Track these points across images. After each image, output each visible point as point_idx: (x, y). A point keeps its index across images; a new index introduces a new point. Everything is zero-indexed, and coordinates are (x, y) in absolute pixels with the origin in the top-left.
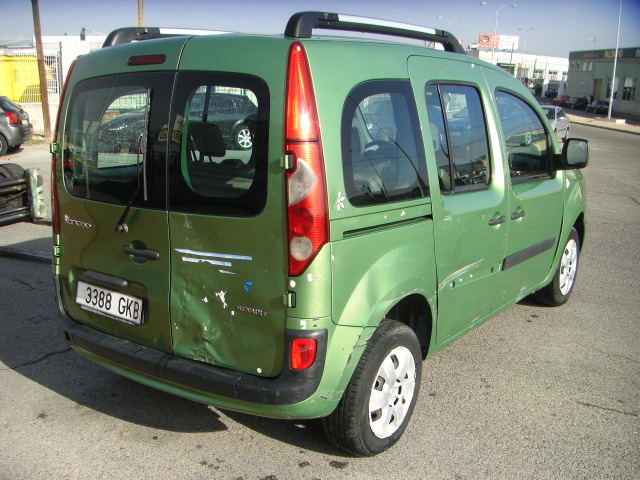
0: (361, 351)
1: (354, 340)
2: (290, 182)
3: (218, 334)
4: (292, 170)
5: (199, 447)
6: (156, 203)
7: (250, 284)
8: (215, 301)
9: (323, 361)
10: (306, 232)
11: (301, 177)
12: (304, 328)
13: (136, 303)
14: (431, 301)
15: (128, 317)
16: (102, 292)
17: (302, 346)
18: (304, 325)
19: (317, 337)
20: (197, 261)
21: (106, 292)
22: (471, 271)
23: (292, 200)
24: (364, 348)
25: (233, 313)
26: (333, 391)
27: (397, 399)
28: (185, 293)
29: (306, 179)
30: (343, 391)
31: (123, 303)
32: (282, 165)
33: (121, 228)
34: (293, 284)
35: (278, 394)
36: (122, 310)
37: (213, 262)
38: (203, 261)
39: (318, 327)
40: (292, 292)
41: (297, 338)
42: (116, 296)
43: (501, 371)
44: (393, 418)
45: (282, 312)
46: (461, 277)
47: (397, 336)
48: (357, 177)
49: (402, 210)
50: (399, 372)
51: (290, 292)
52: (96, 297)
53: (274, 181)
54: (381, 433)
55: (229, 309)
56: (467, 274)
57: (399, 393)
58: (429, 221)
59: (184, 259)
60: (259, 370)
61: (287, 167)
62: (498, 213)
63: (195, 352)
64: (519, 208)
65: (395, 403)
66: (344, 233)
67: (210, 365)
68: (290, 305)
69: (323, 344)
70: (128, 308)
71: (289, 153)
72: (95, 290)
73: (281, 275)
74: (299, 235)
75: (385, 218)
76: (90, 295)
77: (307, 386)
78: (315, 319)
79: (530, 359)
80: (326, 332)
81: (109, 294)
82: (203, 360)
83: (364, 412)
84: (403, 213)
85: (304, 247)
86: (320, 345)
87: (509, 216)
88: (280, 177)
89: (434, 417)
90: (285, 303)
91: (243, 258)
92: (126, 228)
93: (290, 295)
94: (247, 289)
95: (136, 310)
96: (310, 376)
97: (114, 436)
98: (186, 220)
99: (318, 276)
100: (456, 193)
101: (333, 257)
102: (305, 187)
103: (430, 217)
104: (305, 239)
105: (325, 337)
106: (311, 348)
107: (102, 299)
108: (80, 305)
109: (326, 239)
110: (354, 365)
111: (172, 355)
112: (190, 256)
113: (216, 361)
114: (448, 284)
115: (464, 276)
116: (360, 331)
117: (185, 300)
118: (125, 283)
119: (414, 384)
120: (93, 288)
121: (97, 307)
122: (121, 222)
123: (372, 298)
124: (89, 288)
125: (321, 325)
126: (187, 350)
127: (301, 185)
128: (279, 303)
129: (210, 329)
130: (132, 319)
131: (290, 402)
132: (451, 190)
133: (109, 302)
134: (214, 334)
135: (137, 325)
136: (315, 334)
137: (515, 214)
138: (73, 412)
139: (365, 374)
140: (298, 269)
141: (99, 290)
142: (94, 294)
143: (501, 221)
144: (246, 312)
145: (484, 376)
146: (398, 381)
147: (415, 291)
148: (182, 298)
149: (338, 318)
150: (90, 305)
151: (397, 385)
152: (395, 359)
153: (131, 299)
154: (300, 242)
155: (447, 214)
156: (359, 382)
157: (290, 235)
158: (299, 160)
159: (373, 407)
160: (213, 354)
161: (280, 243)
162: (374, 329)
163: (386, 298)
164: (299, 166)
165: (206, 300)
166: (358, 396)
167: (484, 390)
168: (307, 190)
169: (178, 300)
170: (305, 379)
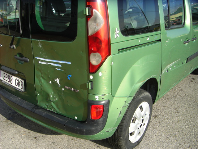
0: (126, 108)
1: (123, 103)
2: (89, 23)
3: (57, 99)
4: (90, 16)
5: (54, 143)
6: (26, 35)
7: (70, 76)
8: (55, 83)
9: (107, 115)
10: (98, 50)
11: (95, 20)
12: (97, 100)
13: (22, 82)
14: (158, 80)
15: (19, 88)
16: (9, 76)
17: (97, 108)
18: (97, 98)
19: (104, 104)
20: (45, 63)
21: (10, 76)
22: (175, 64)
23: (90, 33)
24: (127, 107)
25: (63, 89)
26: (112, 128)
27: (141, 125)
28: (41, 79)
29: (98, 21)
30: (116, 127)
31: (17, 81)
32: (85, 13)
33: (12, 47)
34: (91, 77)
35: (85, 131)
36: (17, 85)
37: (53, 64)
38: (48, 63)
39: (104, 99)
40: (91, 81)
41: (94, 104)
42: (14, 78)
43: (183, 105)
44: (139, 133)
45: (86, 91)
46: (171, 67)
47: (143, 97)
48: (126, 21)
49: (148, 37)
50: (143, 113)
51: (90, 81)
52: (7, 78)
53: (81, 22)
54: (134, 141)
55: (61, 87)
56: (173, 66)
57: (143, 122)
58: (160, 43)
59: (40, 62)
60: (76, 118)
61: (87, 14)
62: (187, 38)
63: (47, 106)
64: (195, 36)
65: (140, 127)
66: (119, 50)
67: (54, 113)
68: (90, 88)
69: (107, 107)
70: (19, 84)
71: (88, 6)
72: (7, 75)
73: (85, 72)
74: (94, 52)
75: (140, 42)
76: (5, 76)
77: (99, 127)
78: (103, 95)
79: (194, 99)
80: (109, 101)
81: (11, 77)
82: (51, 110)
83: (126, 134)
84: (148, 39)
85: (97, 58)
86: (106, 108)
87: (191, 39)
88: (84, 20)
89: (156, 128)
90: (87, 87)
91: (67, 63)
92: (15, 47)
93: (90, 83)
94: (69, 78)
95: (22, 85)
96: (100, 122)
97: (18, 136)
98: (39, 43)
99: (104, 73)
100: (171, 29)
101: (112, 63)
102: (97, 25)
103: (160, 40)
104: (98, 54)
105: (108, 103)
106: (101, 109)
107: (9, 79)
108: (2, 80)
109: (109, 53)
110: (122, 115)
111: (38, 107)
112: (43, 61)
113: (56, 111)
114: (165, 71)
115: (172, 67)
116: (126, 99)
117: (41, 82)
118: (17, 72)
119: (149, 116)
120: (6, 73)
121: (7, 82)
122: (12, 44)
123: (132, 82)
124: (4, 73)
125: (106, 98)
126: (44, 105)
127: (95, 24)
128: (84, 87)
129: (53, 96)
130: (20, 89)
131: (91, 134)
132: (169, 27)
133: (12, 80)
134: (55, 98)
135: (22, 92)
136: (103, 102)
137: (193, 38)
138: (4, 124)
139: (127, 117)
140: (94, 69)
141: (8, 74)
142: (6, 76)
143: (188, 41)
144: (69, 89)
145: (176, 107)
146: (142, 117)
147: (152, 77)
148: (40, 81)
149: (115, 94)
150: (5, 81)
151: (142, 119)
152: (141, 108)
153: (20, 80)
154: (95, 55)
155: (167, 39)
156: (125, 121)
157: (89, 52)
158: (94, 10)
159: (130, 131)
160: (55, 108)
161: (84, 56)
162: (133, 97)
163: (139, 82)
164: (94, 14)
165: (51, 82)
166: (124, 128)
167: (177, 114)
168: (99, 27)
169: (38, 82)
170: (98, 124)
